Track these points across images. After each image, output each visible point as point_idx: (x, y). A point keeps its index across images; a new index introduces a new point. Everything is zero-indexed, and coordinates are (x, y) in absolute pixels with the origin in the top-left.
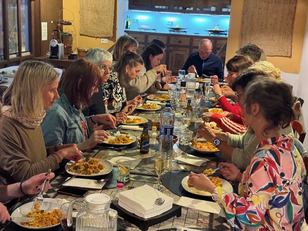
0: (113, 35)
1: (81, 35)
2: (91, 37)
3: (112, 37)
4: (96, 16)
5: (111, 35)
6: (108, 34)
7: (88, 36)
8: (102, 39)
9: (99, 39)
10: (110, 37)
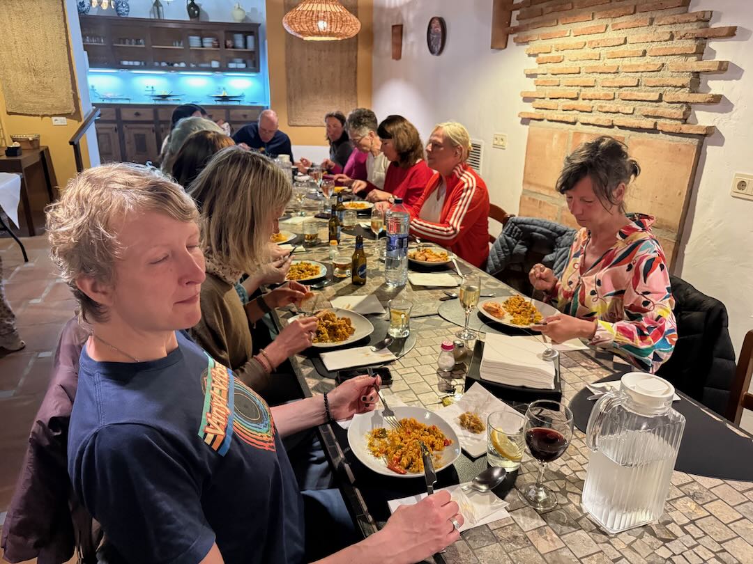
0: (74, 109)
1: (9, 113)
2: (31, 115)
3: (74, 114)
4: (34, 79)
5: (72, 110)
6: (65, 108)
7: (26, 115)
8: (54, 118)
9: (48, 118)
10: (70, 114)
